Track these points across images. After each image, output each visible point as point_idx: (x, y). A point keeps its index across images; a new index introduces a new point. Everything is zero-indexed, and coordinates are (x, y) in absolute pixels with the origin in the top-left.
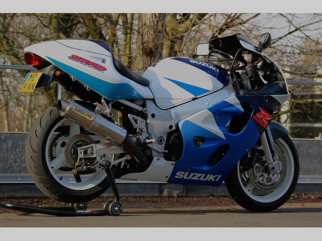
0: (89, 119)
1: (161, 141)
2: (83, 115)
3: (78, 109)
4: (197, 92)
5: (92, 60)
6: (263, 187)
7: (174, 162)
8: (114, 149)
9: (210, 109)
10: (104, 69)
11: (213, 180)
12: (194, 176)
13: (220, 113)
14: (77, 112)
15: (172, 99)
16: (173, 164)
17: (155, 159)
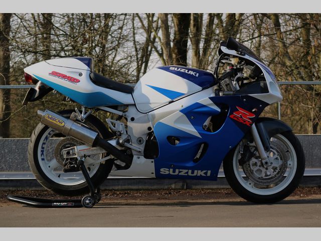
0: (60, 124)
1: (140, 141)
2: (55, 122)
3: (50, 116)
4: (173, 96)
5: (68, 75)
6: (261, 181)
7: (153, 160)
8: (94, 150)
9: (181, 111)
10: (78, 81)
11: (203, 175)
12: (180, 172)
13: (193, 113)
14: (49, 120)
15: (150, 104)
16: (152, 162)
17: (135, 157)
